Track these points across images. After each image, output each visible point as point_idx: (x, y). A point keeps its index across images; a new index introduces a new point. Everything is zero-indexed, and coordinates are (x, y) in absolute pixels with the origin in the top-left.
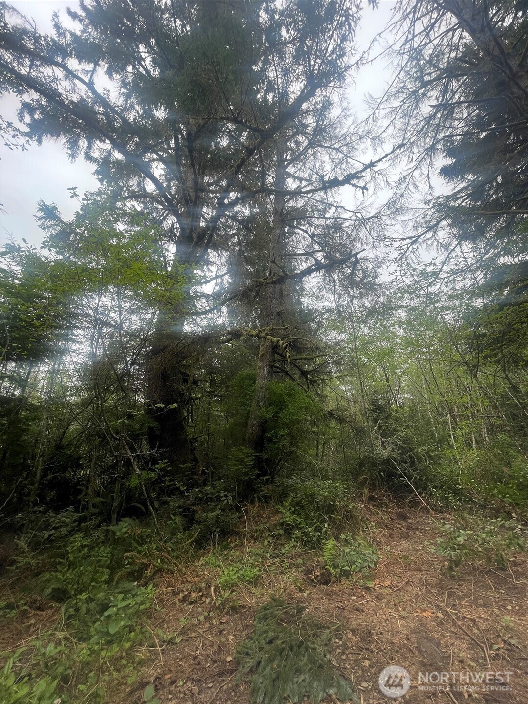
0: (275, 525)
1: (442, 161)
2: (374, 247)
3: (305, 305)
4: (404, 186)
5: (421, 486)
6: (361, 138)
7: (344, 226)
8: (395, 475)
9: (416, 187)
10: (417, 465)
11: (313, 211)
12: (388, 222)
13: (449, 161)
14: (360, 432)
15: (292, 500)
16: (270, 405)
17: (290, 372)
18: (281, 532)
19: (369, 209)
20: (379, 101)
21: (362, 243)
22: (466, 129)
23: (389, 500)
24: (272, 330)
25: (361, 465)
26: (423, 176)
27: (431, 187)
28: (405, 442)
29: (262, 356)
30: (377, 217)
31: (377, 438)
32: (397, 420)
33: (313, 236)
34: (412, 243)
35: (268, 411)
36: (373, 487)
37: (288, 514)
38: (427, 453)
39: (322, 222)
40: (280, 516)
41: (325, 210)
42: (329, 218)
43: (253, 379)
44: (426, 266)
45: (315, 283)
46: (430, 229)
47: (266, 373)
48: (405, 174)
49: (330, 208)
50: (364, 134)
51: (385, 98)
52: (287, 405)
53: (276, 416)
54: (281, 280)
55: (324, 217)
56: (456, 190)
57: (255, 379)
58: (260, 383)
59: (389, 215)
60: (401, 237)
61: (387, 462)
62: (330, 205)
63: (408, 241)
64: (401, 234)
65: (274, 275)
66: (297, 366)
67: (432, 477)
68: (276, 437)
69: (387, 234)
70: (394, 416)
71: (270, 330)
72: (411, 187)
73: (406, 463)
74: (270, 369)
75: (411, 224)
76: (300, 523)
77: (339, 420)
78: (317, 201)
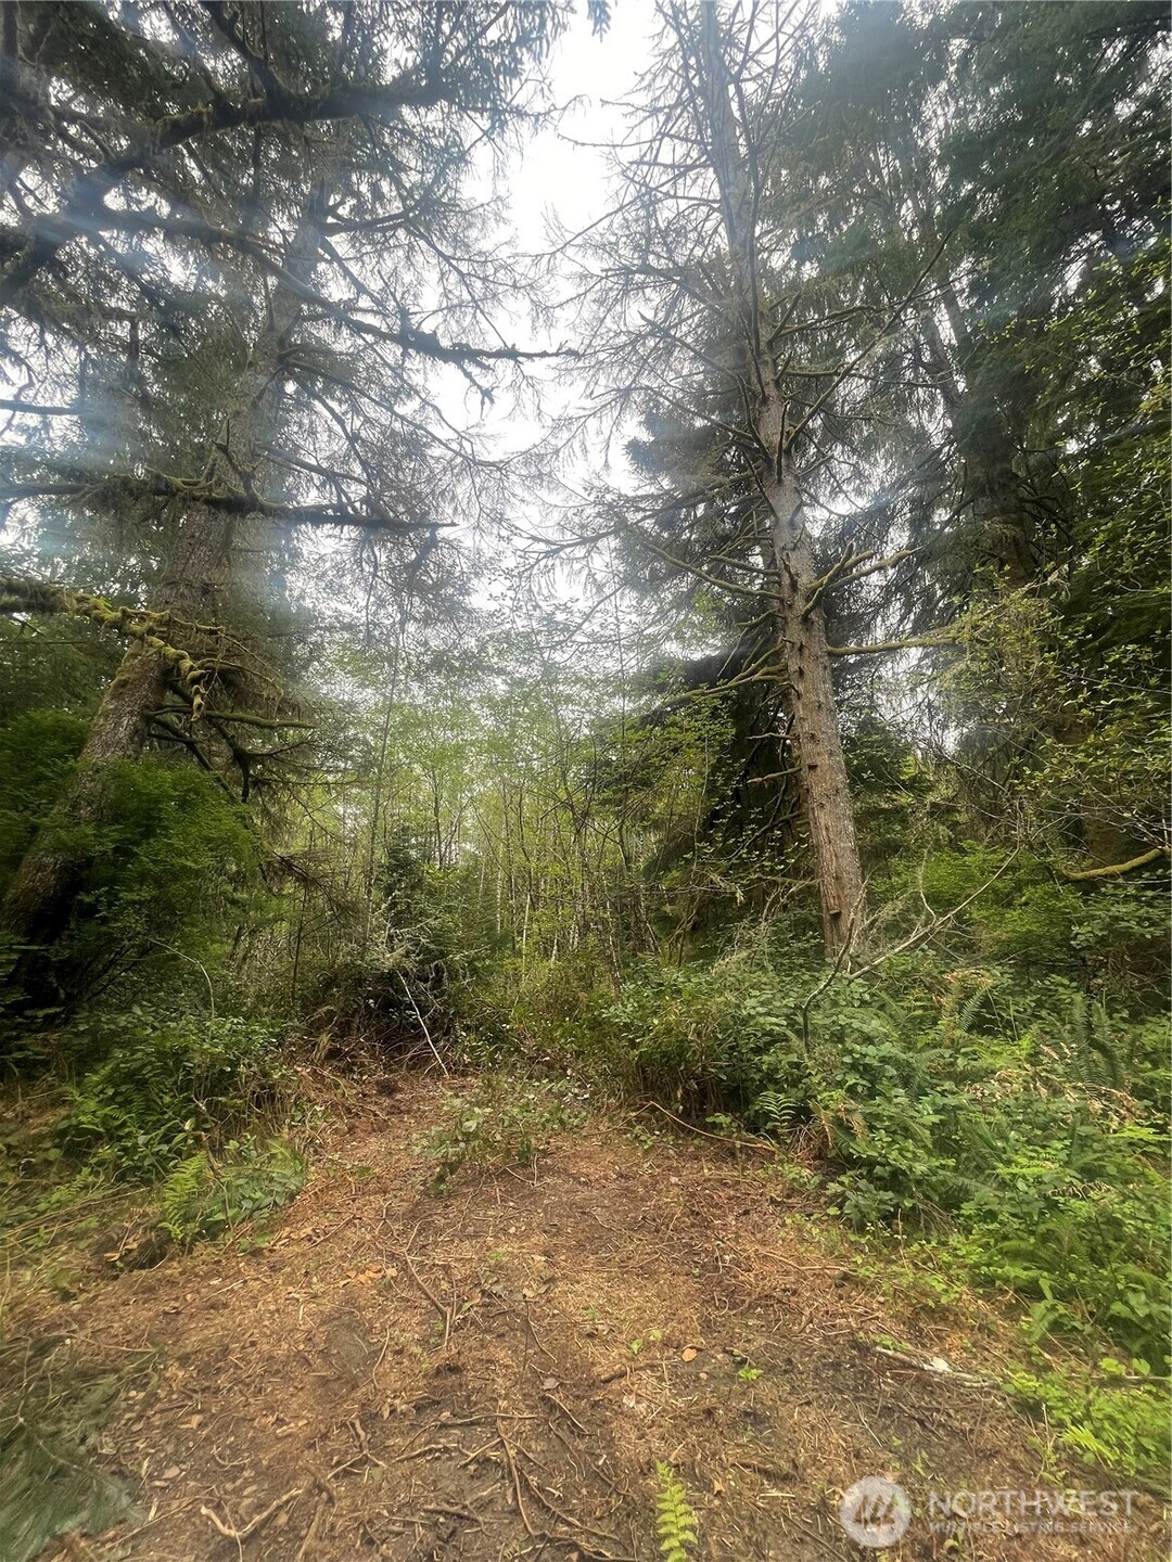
0: (41, 1137)
1: (634, 428)
2: (477, 527)
3: (296, 593)
4: (565, 435)
5: (441, 1027)
6: (514, 286)
7: (429, 452)
8: (397, 1004)
9: (585, 451)
10: (447, 985)
11: (369, 380)
12: (518, 490)
13: (645, 436)
14: (346, 911)
15: (113, 1070)
16: (116, 820)
17: (202, 746)
18: (54, 1154)
19: (490, 444)
20: (569, 237)
21: (456, 509)
22: (679, 395)
23: (373, 1056)
24: (170, 623)
25: (330, 983)
26: (601, 437)
27: (606, 465)
28: (436, 939)
29: (123, 684)
30: (499, 469)
31: (381, 927)
32: (432, 893)
33: (353, 438)
34: (548, 554)
35: (102, 836)
36: (344, 1030)
37: (92, 1105)
38: (470, 963)
39: (384, 417)
40: (63, 1112)
41: (396, 394)
42: (403, 418)
43: (75, 741)
44: (557, 608)
45: (330, 550)
46: (584, 541)
47: (122, 733)
48: (572, 412)
49: (409, 396)
50: (523, 283)
51: (579, 241)
52: (166, 828)
53: (124, 851)
54: (237, 507)
55: (390, 409)
56: (641, 492)
57: (82, 742)
58: (94, 754)
59: (523, 478)
60: (534, 533)
61: (390, 978)
62: (412, 391)
63: (542, 547)
64: (536, 527)
65: (218, 483)
66: (225, 736)
67: (466, 1008)
68: (110, 905)
69: (509, 514)
70: (430, 885)
71: (160, 623)
72: (576, 444)
73: (426, 981)
74: (141, 726)
75: (556, 516)
76: (124, 1124)
77: (305, 879)
78: (386, 364)
